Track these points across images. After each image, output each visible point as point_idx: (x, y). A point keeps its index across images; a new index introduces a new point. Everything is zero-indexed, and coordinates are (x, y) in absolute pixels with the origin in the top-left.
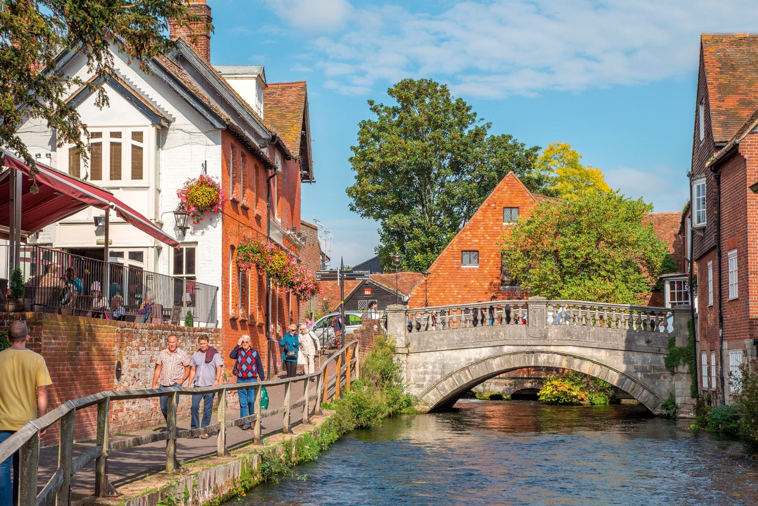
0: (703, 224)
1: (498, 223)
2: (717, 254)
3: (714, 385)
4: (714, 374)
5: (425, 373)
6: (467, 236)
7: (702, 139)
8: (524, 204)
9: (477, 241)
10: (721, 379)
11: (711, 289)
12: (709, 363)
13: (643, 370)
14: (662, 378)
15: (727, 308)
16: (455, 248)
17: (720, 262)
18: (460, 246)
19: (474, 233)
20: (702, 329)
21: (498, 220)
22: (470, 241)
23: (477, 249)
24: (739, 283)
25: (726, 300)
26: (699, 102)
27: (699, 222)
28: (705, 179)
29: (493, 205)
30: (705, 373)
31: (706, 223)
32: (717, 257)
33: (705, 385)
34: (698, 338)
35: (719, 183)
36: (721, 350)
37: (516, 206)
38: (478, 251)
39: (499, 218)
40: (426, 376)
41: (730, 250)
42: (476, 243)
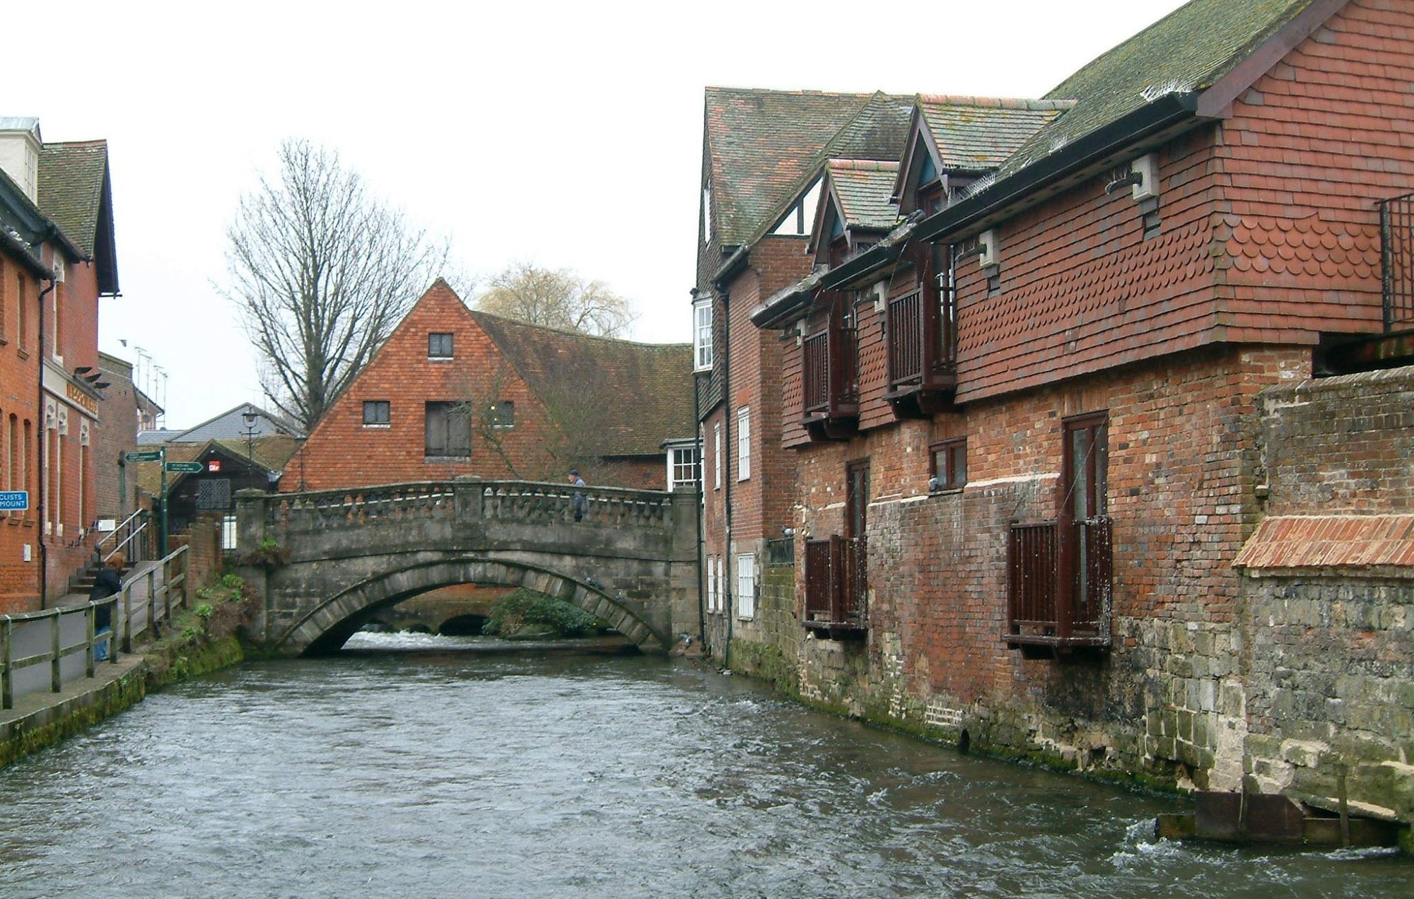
0: (709, 367)
1: (420, 357)
2: (724, 412)
3: (720, 607)
4: (720, 590)
5: (295, 595)
6: (371, 378)
7: (707, 240)
8: (461, 330)
9: (387, 386)
10: (729, 598)
11: (718, 465)
12: (715, 573)
13: (627, 586)
14: (653, 597)
15: (735, 490)
16: (353, 398)
17: (728, 426)
18: (361, 393)
19: (383, 374)
20: (709, 523)
21: (420, 353)
22: (376, 385)
23: (387, 398)
24: (750, 456)
25: (734, 481)
26: (704, 186)
27: (702, 364)
28: (711, 300)
29: (413, 330)
30: (711, 589)
31: (711, 365)
32: (724, 417)
33: (711, 606)
34: (704, 537)
35: (727, 308)
36: (729, 554)
37: (449, 331)
38: (389, 402)
39: (421, 350)
40: (298, 600)
41: (740, 408)
42: (385, 390)
